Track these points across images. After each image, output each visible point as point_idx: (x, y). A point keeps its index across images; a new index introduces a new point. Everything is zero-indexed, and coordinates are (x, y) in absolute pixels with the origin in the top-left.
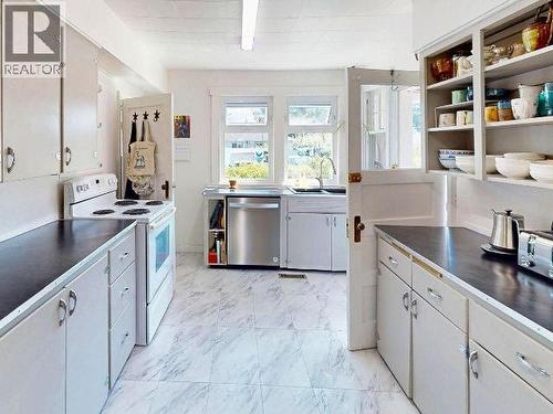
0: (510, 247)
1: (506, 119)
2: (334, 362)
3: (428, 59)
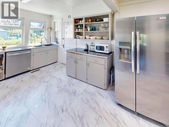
0: (87, 48)
1: (86, 31)
2: (60, 82)
3: (75, 19)
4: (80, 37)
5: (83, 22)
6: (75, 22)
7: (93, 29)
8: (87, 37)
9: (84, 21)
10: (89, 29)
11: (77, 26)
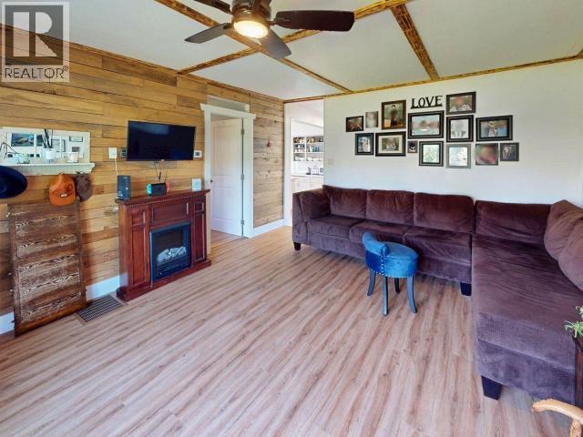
1: (309, 152)
4: (301, 159)
5: (304, 142)
6: (295, 142)
7: (316, 150)
8: (309, 159)
9: (305, 140)
10: (311, 150)
11: (297, 146)
